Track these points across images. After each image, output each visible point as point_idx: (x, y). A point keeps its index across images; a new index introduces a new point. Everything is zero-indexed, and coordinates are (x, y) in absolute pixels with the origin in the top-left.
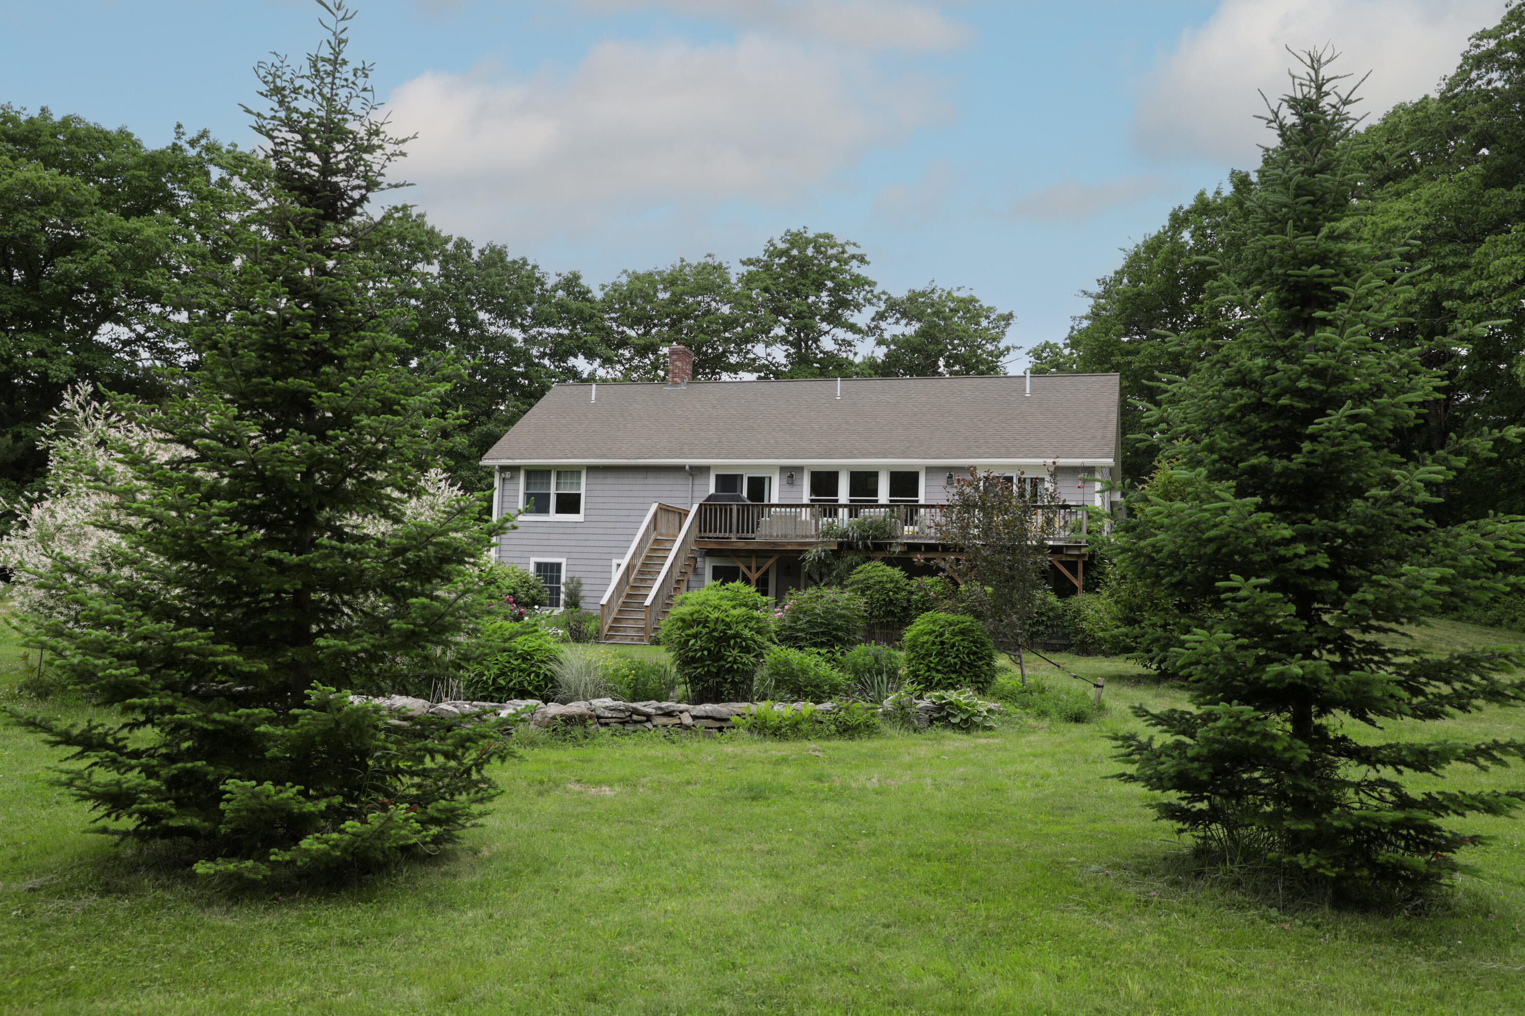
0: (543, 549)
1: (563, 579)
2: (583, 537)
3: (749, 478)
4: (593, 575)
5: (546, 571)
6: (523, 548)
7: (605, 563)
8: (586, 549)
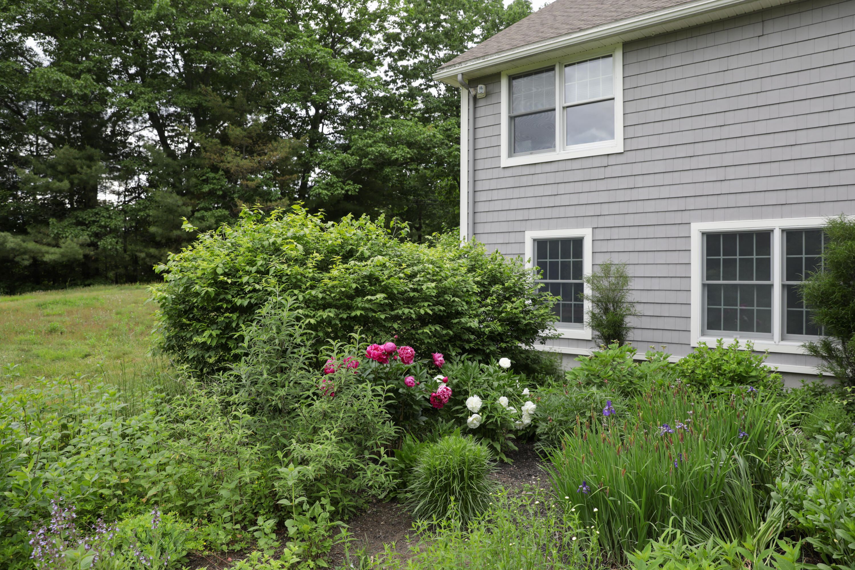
0: (548, 213)
1: (587, 270)
2: (624, 183)
4: (649, 258)
5: (554, 255)
6: (512, 216)
7: (673, 231)
8: (632, 207)
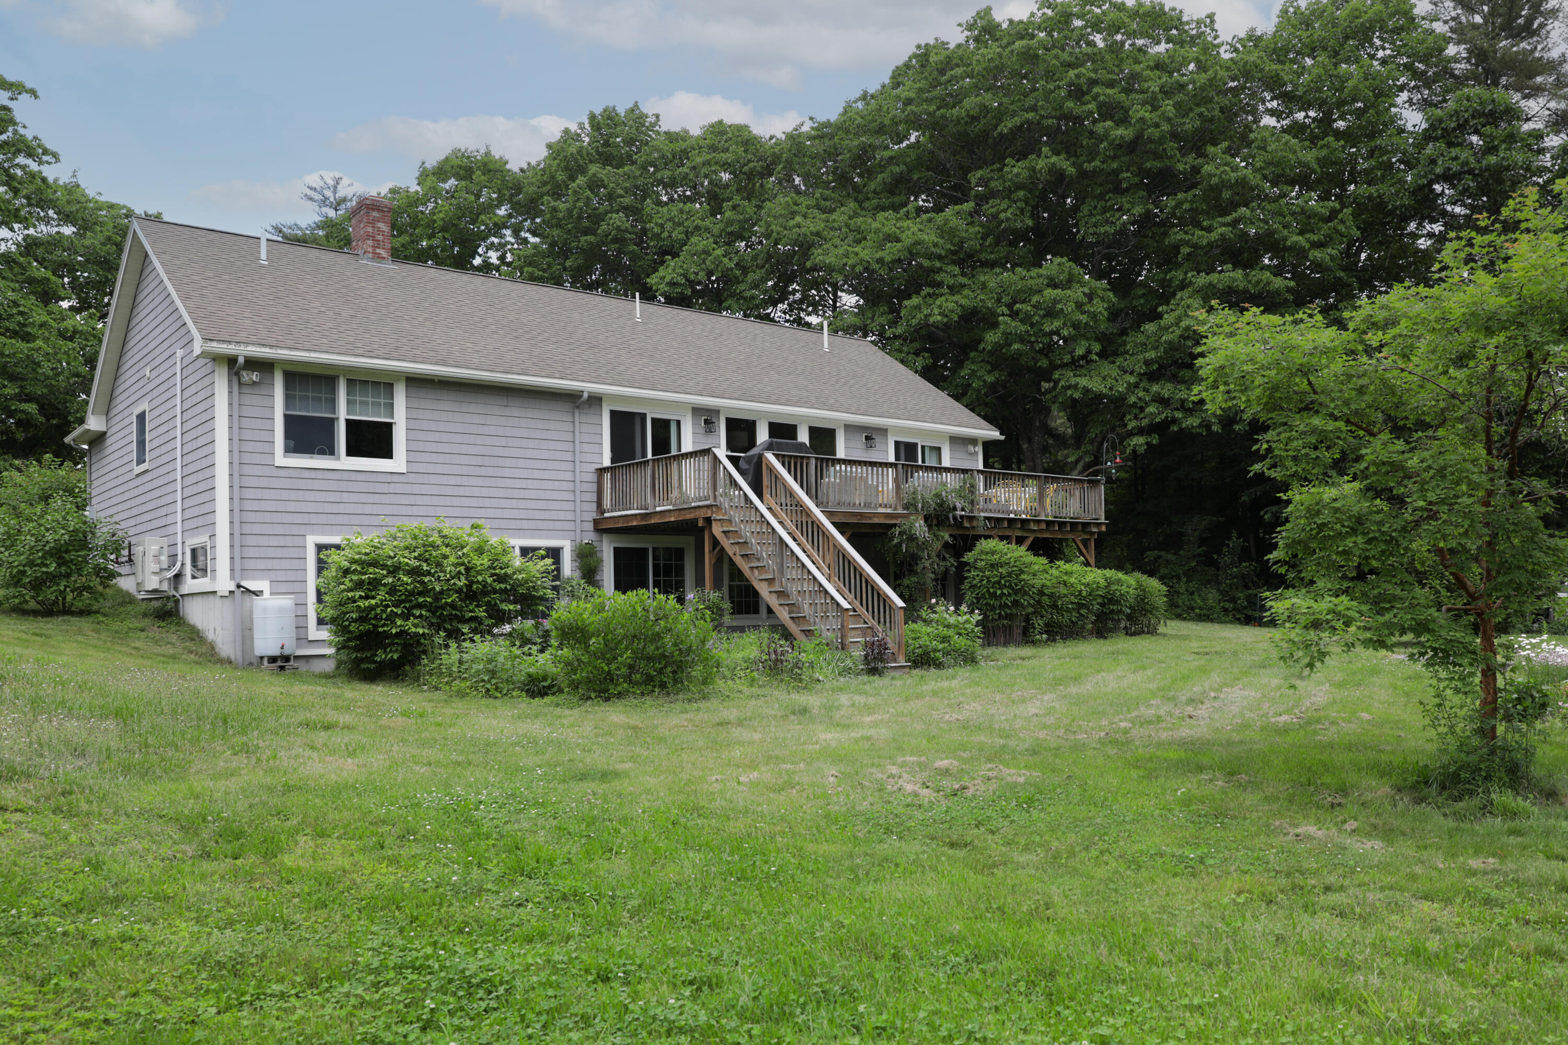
3: (653, 420)
6: (289, 518)
